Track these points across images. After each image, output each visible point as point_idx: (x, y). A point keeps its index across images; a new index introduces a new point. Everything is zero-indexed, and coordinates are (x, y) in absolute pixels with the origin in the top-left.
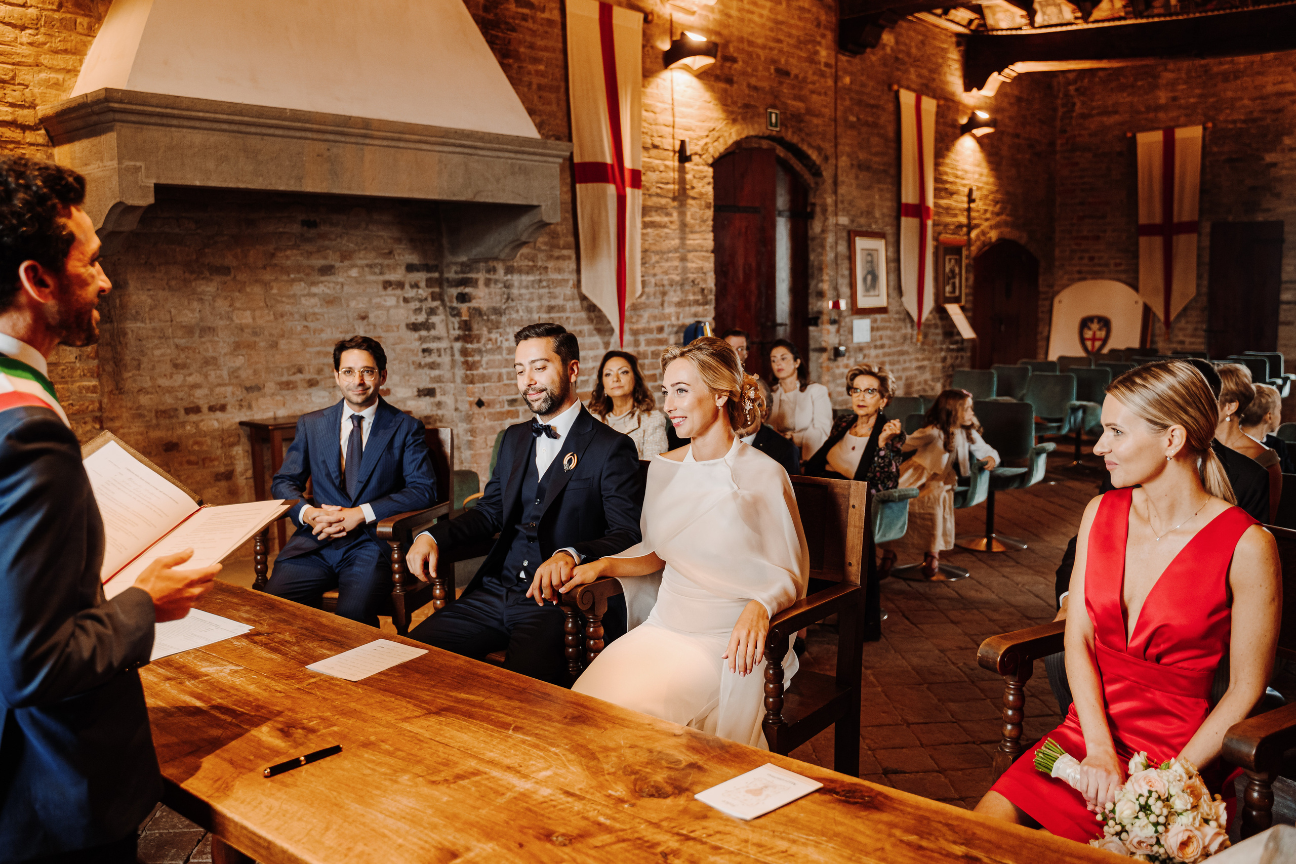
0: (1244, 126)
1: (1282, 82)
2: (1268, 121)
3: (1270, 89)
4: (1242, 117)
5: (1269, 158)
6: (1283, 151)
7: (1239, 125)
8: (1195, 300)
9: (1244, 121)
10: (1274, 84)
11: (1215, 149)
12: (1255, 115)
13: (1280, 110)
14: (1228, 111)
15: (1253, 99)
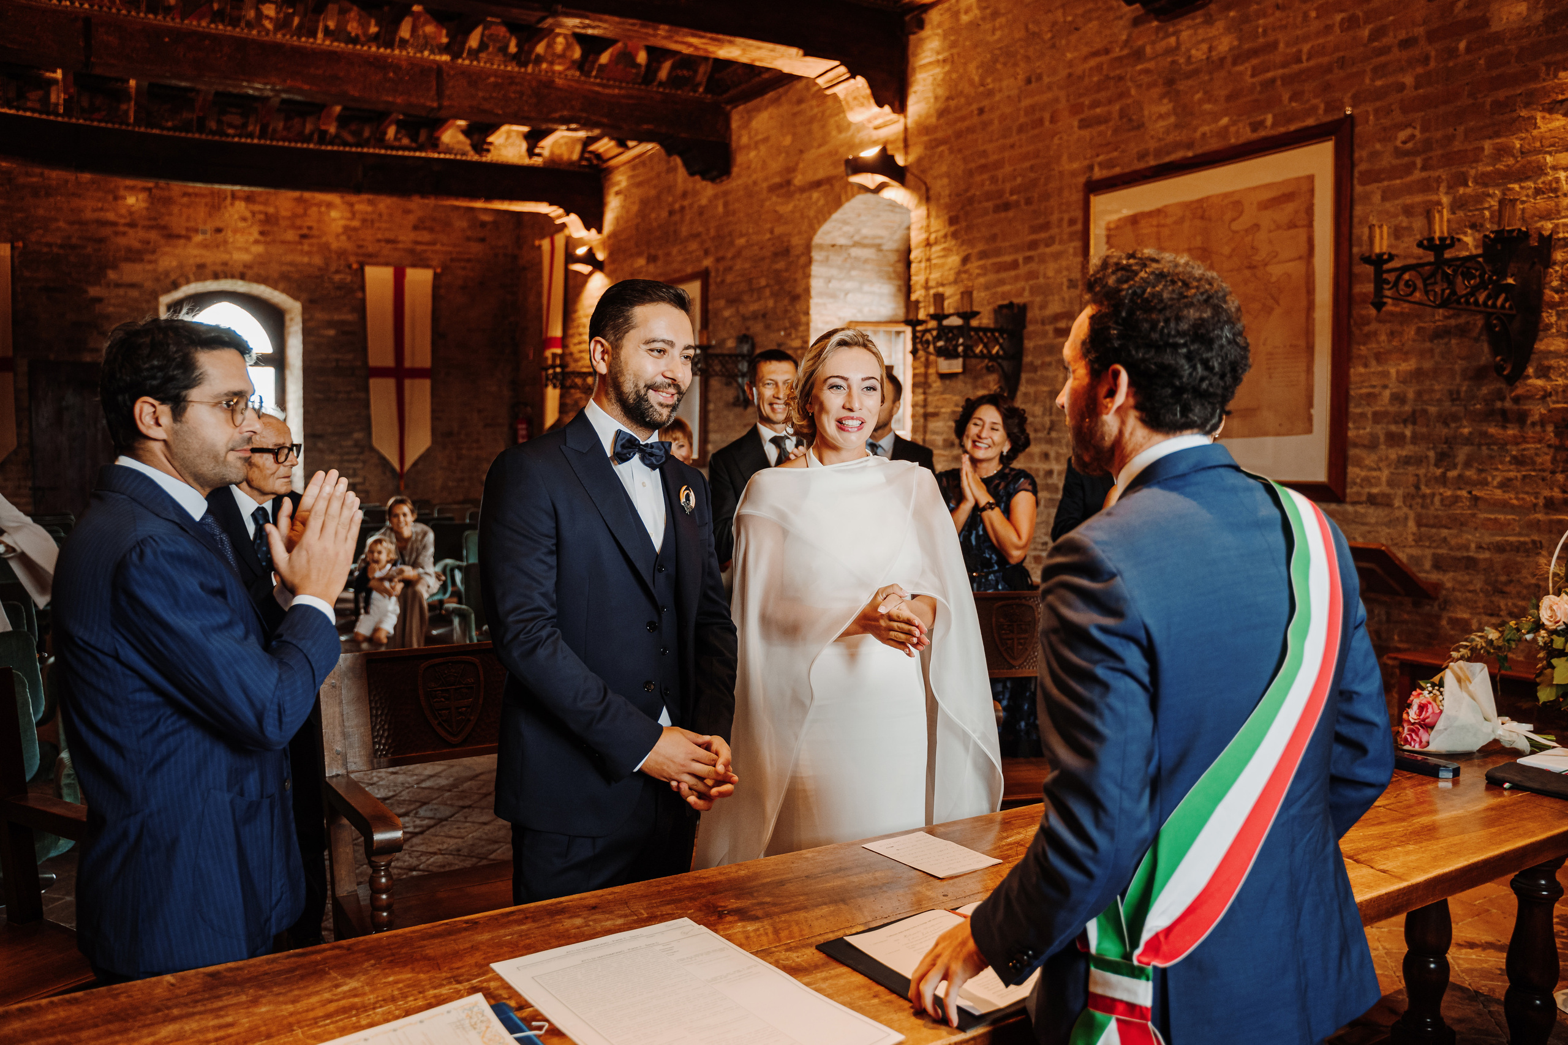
0: (61, 251)
1: (101, 209)
2: (89, 250)
3: (89, 215)
4: (59, 241)
5: (94, 291)
6: (108, 285)
7: (55, 250)
8: (15, 452)
9: (61, 246)
10: (94, 210)
11: (27, 274)
12: (74, 241)
13: (102, 240)
14: (41, 232)
15: (72, 223)
